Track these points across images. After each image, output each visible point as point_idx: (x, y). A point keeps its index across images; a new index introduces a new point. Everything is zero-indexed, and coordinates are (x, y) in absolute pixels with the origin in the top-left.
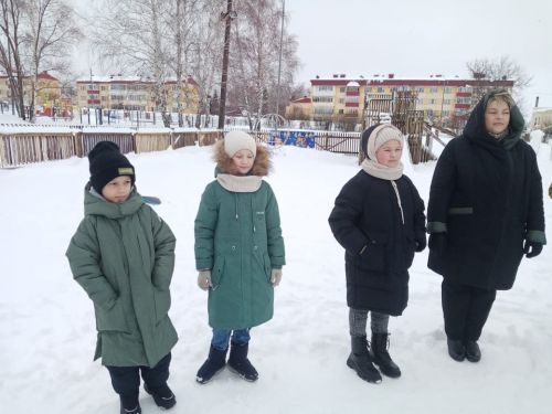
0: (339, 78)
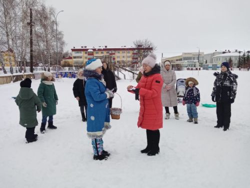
0: (84, 48)
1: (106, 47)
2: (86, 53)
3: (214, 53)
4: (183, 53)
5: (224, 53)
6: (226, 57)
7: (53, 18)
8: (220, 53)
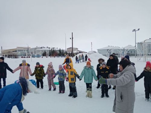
3: (36, 48)
4: (17, 47)
8: (39, 48)
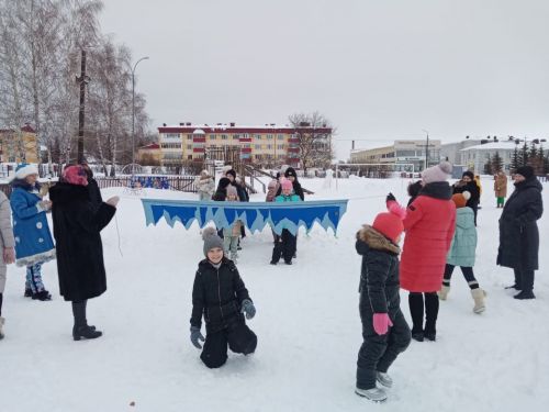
0: (185, 126)
1: (232, 125)
2: (189, 137)
3: (463, 143)
4: (396, 142)
5: (483, 142)
6: (487, 152)
7: (125, 68)
8: (475, 143)
